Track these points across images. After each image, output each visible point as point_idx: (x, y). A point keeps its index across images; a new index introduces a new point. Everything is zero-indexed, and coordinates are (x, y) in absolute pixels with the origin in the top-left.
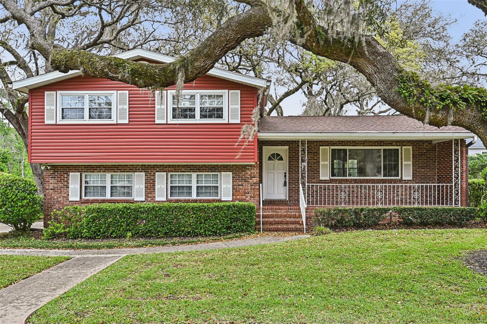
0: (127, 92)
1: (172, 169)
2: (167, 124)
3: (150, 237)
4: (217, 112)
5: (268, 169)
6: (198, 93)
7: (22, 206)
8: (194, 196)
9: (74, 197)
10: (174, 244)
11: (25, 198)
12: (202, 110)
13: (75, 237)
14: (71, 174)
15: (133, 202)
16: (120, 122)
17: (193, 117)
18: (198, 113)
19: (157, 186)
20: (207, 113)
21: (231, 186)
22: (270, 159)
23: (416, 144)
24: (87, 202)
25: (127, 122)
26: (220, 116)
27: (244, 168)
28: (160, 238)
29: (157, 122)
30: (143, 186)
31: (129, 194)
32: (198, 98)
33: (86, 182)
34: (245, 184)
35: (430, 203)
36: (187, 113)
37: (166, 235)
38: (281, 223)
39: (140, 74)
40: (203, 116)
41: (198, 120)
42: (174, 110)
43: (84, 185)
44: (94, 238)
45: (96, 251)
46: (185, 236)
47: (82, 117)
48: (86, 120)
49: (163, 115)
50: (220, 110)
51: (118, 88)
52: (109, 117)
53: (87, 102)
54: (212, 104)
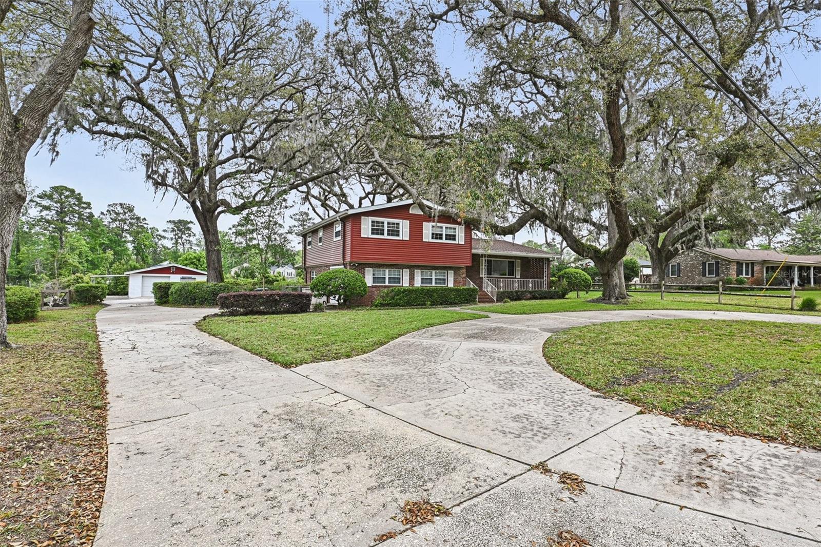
0: (408, 221)
1: (423, 268)
2: (428, 242)
4: (452, 237)
6: (444, 225)
8: (433, 284)
9: (369, 283)
12: (446, 235)
14: (366, 269)
15: (402, 287)
16: (403, 239)
17: (441, 238)
18: (444, 237)
19: (416, 278)
20: (449, 237)
21: (453, 279)
24: (376, 287)
25: (407, 239)
26: (454, 239)
29: (424, 240)
30: (408, 278)
32: (444, 228)
33: (376, 274)
34: (459, 277)
36: (439, 236)
37: (441, 304)
40: (446, 239)
41: (444, 241)
42: (433, 234)
43: (372, 276)
47: (383, 234)
48: (386, 236)
49: (427, 237)
50: (454, 236)
51: (403, 219)
52: (398, 235)
53: (386, 225)
54: (451, 232)
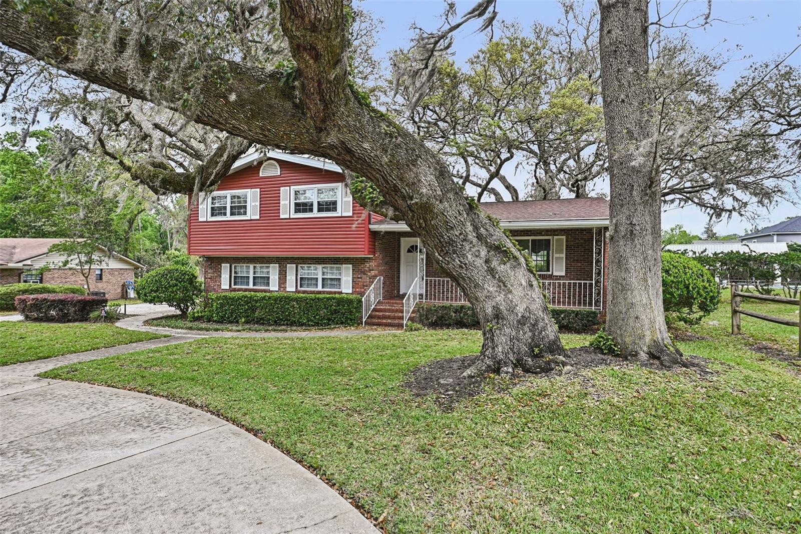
0: (258, 190)
1: (301, 261)
2: (290, 219)
3: (263, 324)
4: (332, 206)
5: (407, 262)
6: (315, 187)
7: (173, 292)
8: (320, 288)
9: (225, 286)
10: (266, 331)
11: (177, 285)
12: (319, 204)
13: (209, 321)
14: (223, 265)
15: (270, 291)
16: (253, 218)
17: (311, 210)
18: (315, 207)
19: (288, 278)
20: (324, 207)
21: (351, 279)
22: (409, 251)
23: (568, 232)
24: (235, 290)
25: (258, 217)
26: (335, 209)
27: (363, 260)
28: (271, 325)
29: (282, 217)
30: (277, 277)
31: (268, 284)
32: (315, 192)
33: (236, 273)
34: (364, 276)
35: (564, 303)
36: (307, 207)
37: (275, 323)
38: (388, 317)
39: (170, 182)
40: (320, 210)
41: (315, 214)
42: (296, 204)
43: (233, 275)
44: (221, 322)
45: (205, 332)
46: (292, 325)
47: (225, 214)
48: (228, 217)
49: (287, 210)
50: (335, 203)
51: (251, 187)
52: (245, 213)
53: (229, 200)
54: (326, 197)
